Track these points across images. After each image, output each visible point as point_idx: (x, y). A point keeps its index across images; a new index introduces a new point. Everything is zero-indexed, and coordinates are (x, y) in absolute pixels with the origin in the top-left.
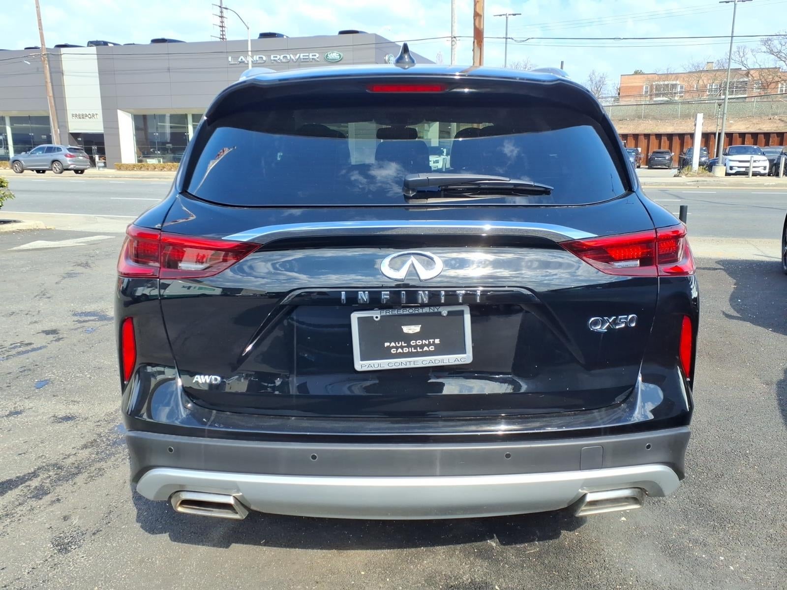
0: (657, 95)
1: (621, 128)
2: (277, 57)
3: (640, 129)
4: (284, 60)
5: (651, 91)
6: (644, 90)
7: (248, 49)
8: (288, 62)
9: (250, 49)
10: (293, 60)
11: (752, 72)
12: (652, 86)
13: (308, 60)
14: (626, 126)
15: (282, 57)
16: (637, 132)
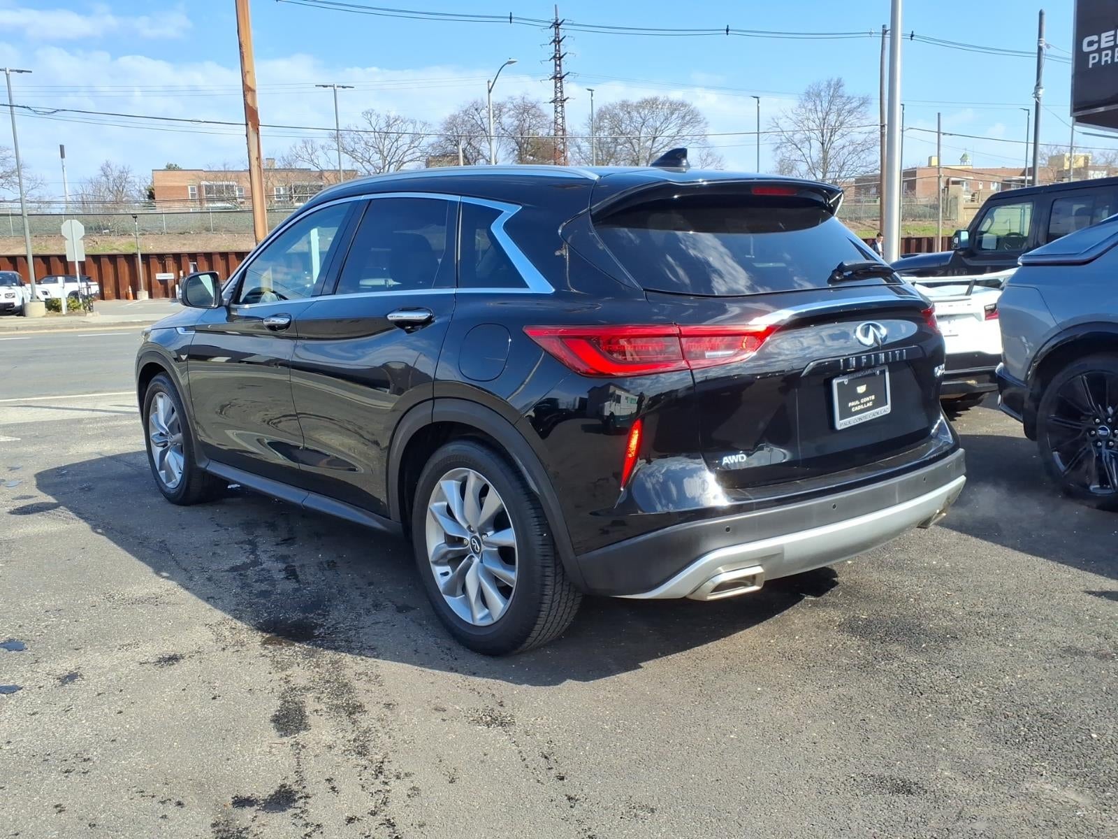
0: (213, 200)
1: (184, 244)
3: (212, 246)
5: (200, 195)
6: (190, 192)
11: (326, 174)
12: (200, 187)
14: (191, 242)
16: (209, 250)
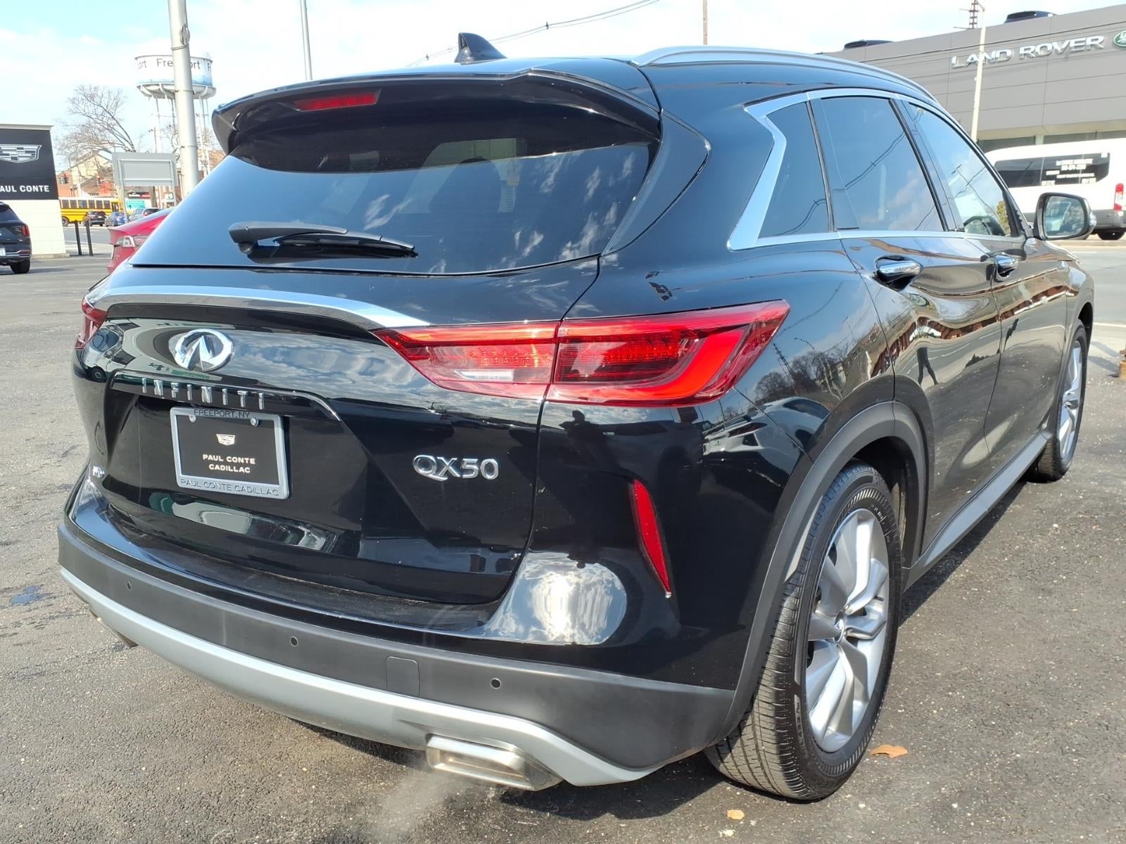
2: (1029, 49)
4: (1042, 53)
7: (979, 41)
8: (1048, 55)
9: (982, 41)
10: (1056, 50)
13: (1083, 48)
15: (1038, 49)
